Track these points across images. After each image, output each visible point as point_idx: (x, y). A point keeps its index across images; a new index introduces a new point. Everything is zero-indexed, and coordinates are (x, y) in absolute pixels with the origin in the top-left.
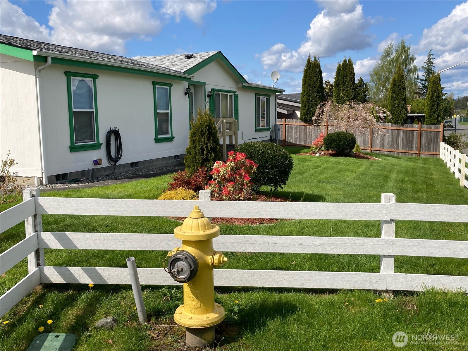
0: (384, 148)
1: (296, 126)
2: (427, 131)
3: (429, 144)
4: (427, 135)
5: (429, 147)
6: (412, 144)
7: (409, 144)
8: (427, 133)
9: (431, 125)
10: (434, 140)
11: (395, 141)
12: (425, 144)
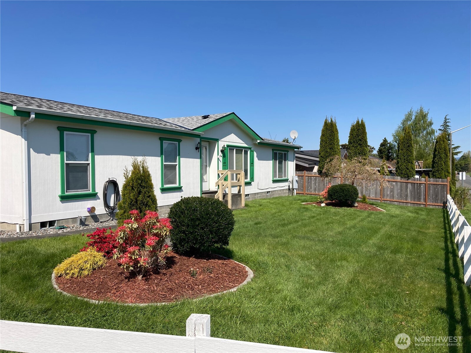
0: (394, 199)
1: (315, 177)
2: (434, 184)
3: (436, 196)
4: (434, 188)
5: (436, 199)
6: (420, 196)
7: (417, 195)
8: (434, 186)
9: (438, 179)
10: (441, 192)
11: (404, 192)
12: (432, 196)
